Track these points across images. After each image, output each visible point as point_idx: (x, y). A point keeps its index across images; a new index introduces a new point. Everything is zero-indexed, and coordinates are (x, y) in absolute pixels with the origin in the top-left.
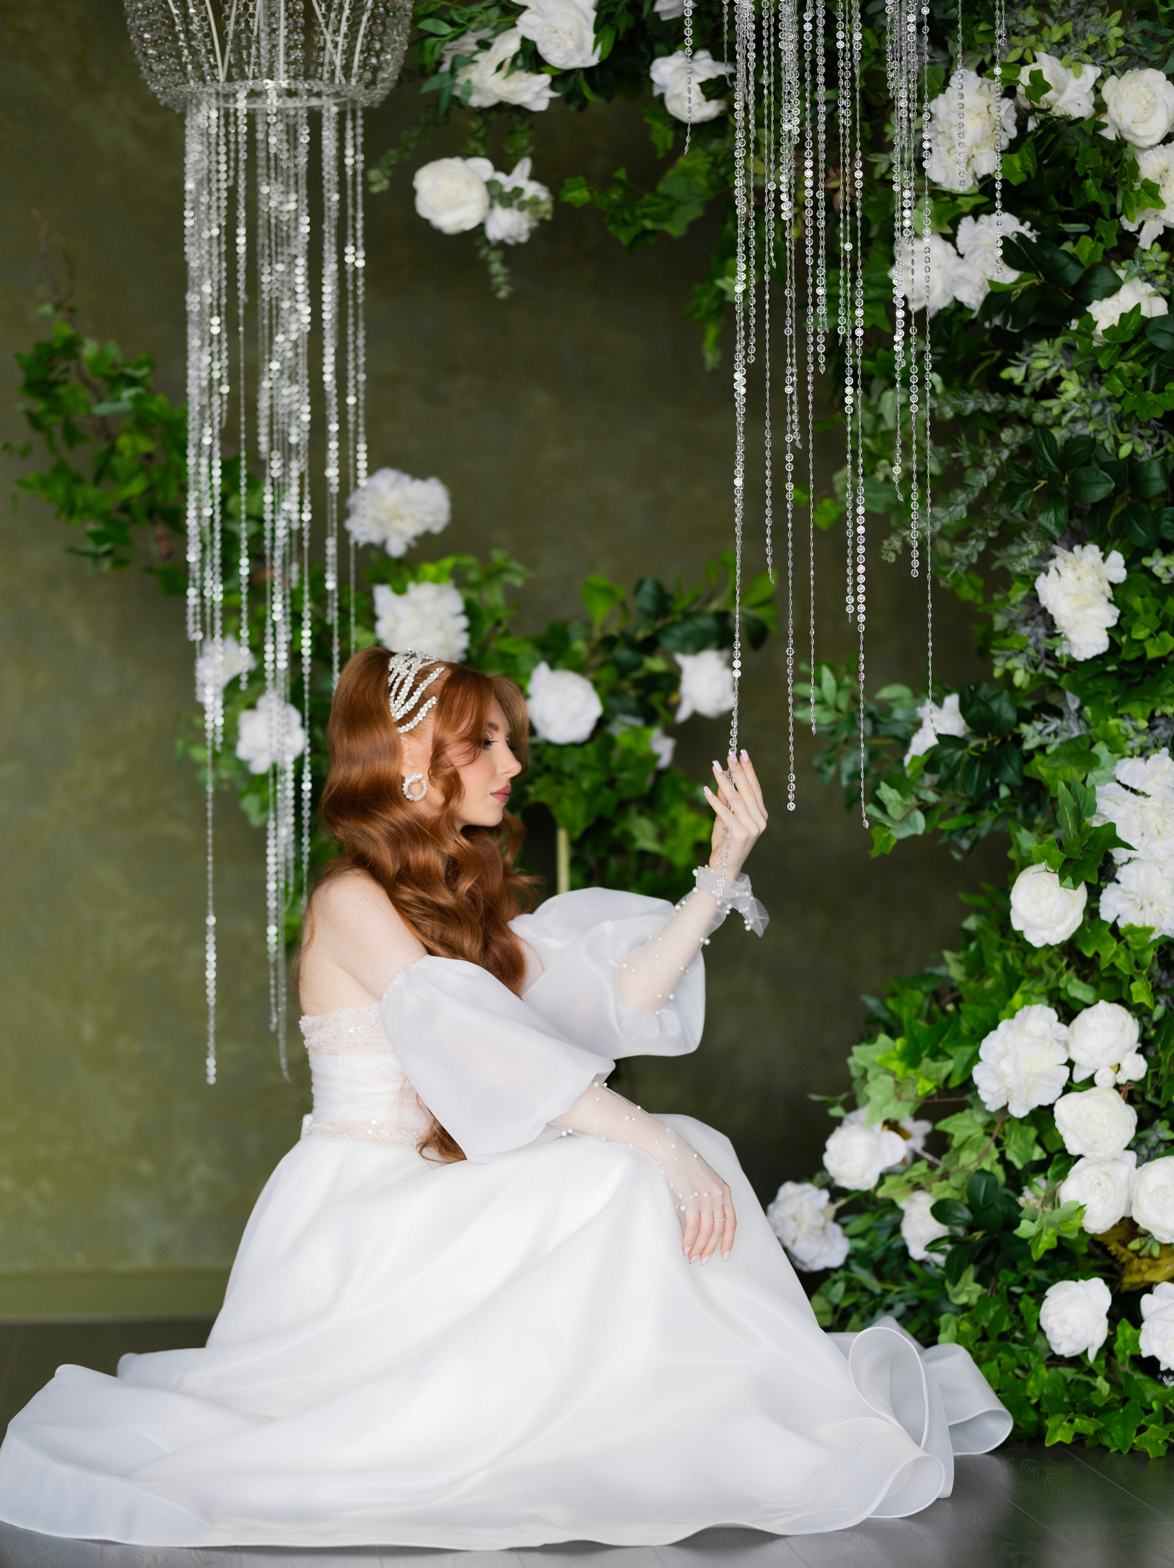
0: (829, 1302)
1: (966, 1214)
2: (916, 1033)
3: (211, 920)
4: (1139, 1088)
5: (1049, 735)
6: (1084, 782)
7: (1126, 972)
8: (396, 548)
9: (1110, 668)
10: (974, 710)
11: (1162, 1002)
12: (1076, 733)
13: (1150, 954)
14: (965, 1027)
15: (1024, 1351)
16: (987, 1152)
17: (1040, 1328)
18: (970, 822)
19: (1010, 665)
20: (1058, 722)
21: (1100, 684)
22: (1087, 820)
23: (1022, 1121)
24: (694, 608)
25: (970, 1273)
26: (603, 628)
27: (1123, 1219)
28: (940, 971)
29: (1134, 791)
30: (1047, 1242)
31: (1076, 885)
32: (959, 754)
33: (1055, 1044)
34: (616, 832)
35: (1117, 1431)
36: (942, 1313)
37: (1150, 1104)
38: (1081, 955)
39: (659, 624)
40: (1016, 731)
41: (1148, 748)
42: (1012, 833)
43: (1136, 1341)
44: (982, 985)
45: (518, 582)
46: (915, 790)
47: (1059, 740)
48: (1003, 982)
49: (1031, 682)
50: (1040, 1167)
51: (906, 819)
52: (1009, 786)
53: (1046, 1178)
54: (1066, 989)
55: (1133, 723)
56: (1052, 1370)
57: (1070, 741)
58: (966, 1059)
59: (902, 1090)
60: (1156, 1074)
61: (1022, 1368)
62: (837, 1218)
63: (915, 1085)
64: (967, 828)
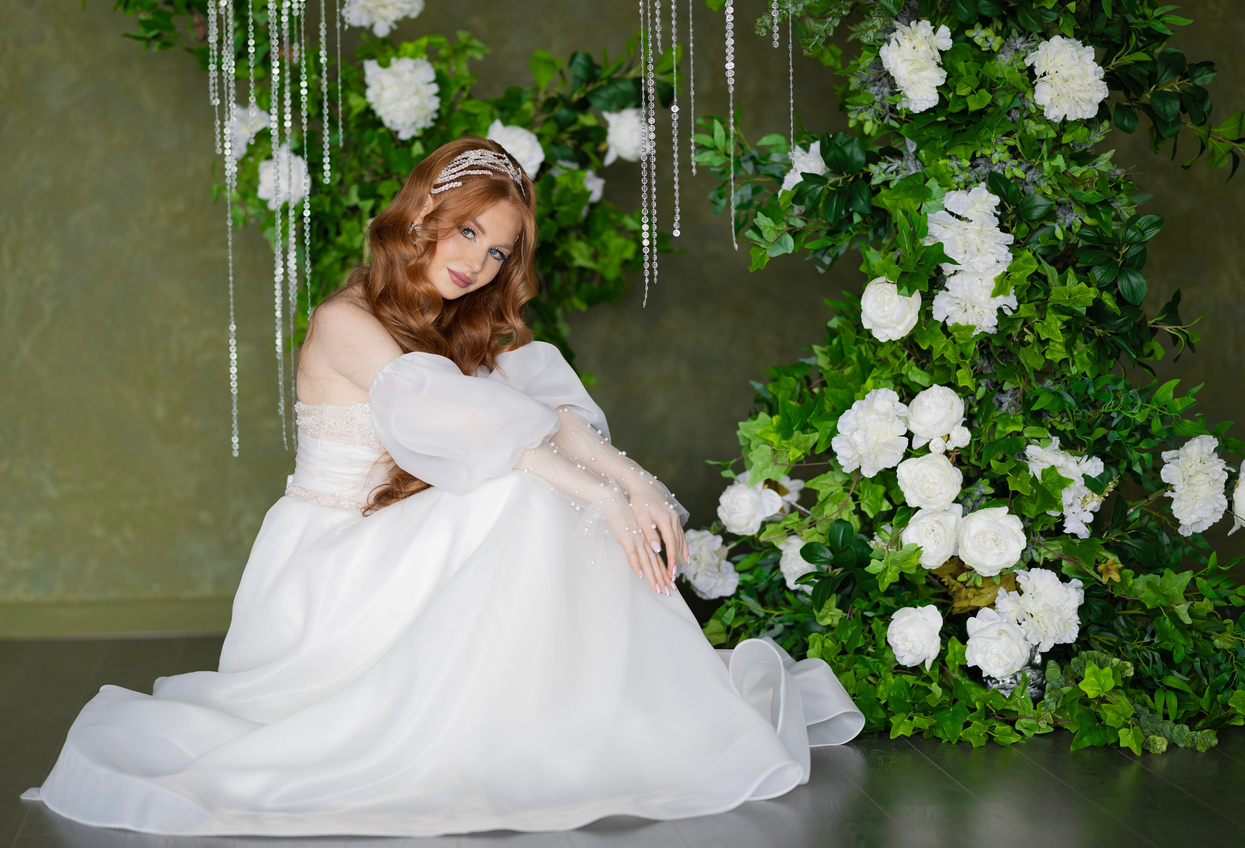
0: (723, 623)
1: (829, 555)
2: (788, 411)
3: (233, 327)
4: (965, 454)
5: (892, 173)
6: (919, 210)
7: (953, 362)
8: (382, 30)
9: (940, 119)
10: (831, 154)
11: (983, 384)
12: (914, 171)
13: (973, 347)
14: (828, 407)
15: (875, 662)
16: (845, 505)
17: (887, 644)
18: (830, 243)
19: (861, 117)
20: (900, 162)
21: (933, 131)
22: (921, 241)
23: (873, 480)
24: (616, 75)
25: (833, 601)
26: (546, 92)
27: (953, 557)
28: (810, 361)
29: (959, 217)
30: (892, 577)
31: (910, 293)
32: (820, 189)
33: (897, 419)
34: (558, 253)
35: (948, 725)
36: (811, 633)
37: (973, 465)
38: (918, 347)
39: (589, 89)
40: (865, 169)
41: (971, 182)
42: (863, 251)
43: (963, 654)
44: (842, 372)
45: (479, 56)
46: (785, 218)
47: (899, 177)
48: (858, 370)
49: (878, 131)
50: (888, 517)
51: (778, 240)
52: (860, 214)
53: (892, 525)
54: (907, 375)
55: (958, 163)
56: (897, 677)
57: (908, 178)
58: (829, 431)
59: (778, 456)
60: (978, 442)
61: (873, 675)
62: (729, 559)
63: (788, 452)
64: (828, 248)
